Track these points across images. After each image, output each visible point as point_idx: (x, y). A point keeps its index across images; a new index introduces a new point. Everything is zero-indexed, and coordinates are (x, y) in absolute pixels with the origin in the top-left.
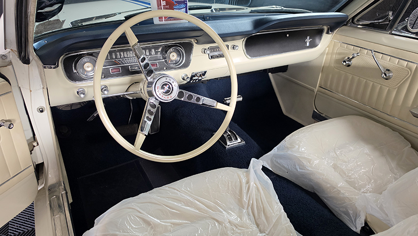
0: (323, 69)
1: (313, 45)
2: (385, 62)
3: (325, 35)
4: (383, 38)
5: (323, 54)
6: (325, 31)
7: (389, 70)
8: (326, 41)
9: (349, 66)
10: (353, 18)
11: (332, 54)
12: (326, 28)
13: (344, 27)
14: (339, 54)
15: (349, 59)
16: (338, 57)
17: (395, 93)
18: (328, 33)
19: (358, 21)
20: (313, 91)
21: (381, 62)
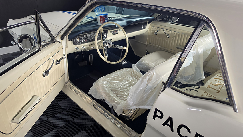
0: (148, 36)
1: (144, 28)
2: (168, 32)
3: (147, 24)
4: (166, 24)
5: (147, 31)
6: (148, 23)
7: (168, 35)
8: (148, 26)
9: (156, 34)
10: (156, 18)
11: (151, 31)
12: (148, 22)
13: (153, 21)
14: (153, 30)
15: (156, 32)
16: (152, 32)
17: (171, 42)
18: (148, 24)
19: (158, 19)
20: (145, 45)
21: (166, 32)
